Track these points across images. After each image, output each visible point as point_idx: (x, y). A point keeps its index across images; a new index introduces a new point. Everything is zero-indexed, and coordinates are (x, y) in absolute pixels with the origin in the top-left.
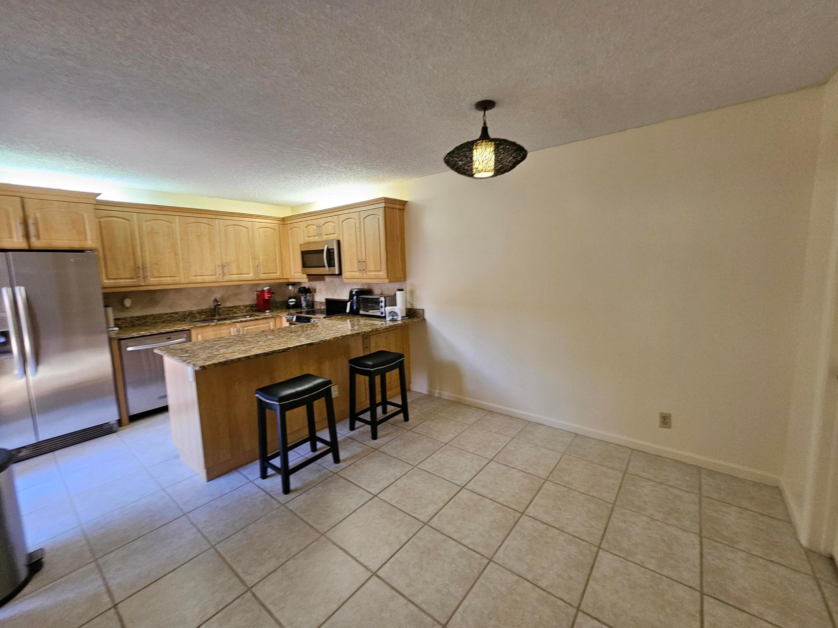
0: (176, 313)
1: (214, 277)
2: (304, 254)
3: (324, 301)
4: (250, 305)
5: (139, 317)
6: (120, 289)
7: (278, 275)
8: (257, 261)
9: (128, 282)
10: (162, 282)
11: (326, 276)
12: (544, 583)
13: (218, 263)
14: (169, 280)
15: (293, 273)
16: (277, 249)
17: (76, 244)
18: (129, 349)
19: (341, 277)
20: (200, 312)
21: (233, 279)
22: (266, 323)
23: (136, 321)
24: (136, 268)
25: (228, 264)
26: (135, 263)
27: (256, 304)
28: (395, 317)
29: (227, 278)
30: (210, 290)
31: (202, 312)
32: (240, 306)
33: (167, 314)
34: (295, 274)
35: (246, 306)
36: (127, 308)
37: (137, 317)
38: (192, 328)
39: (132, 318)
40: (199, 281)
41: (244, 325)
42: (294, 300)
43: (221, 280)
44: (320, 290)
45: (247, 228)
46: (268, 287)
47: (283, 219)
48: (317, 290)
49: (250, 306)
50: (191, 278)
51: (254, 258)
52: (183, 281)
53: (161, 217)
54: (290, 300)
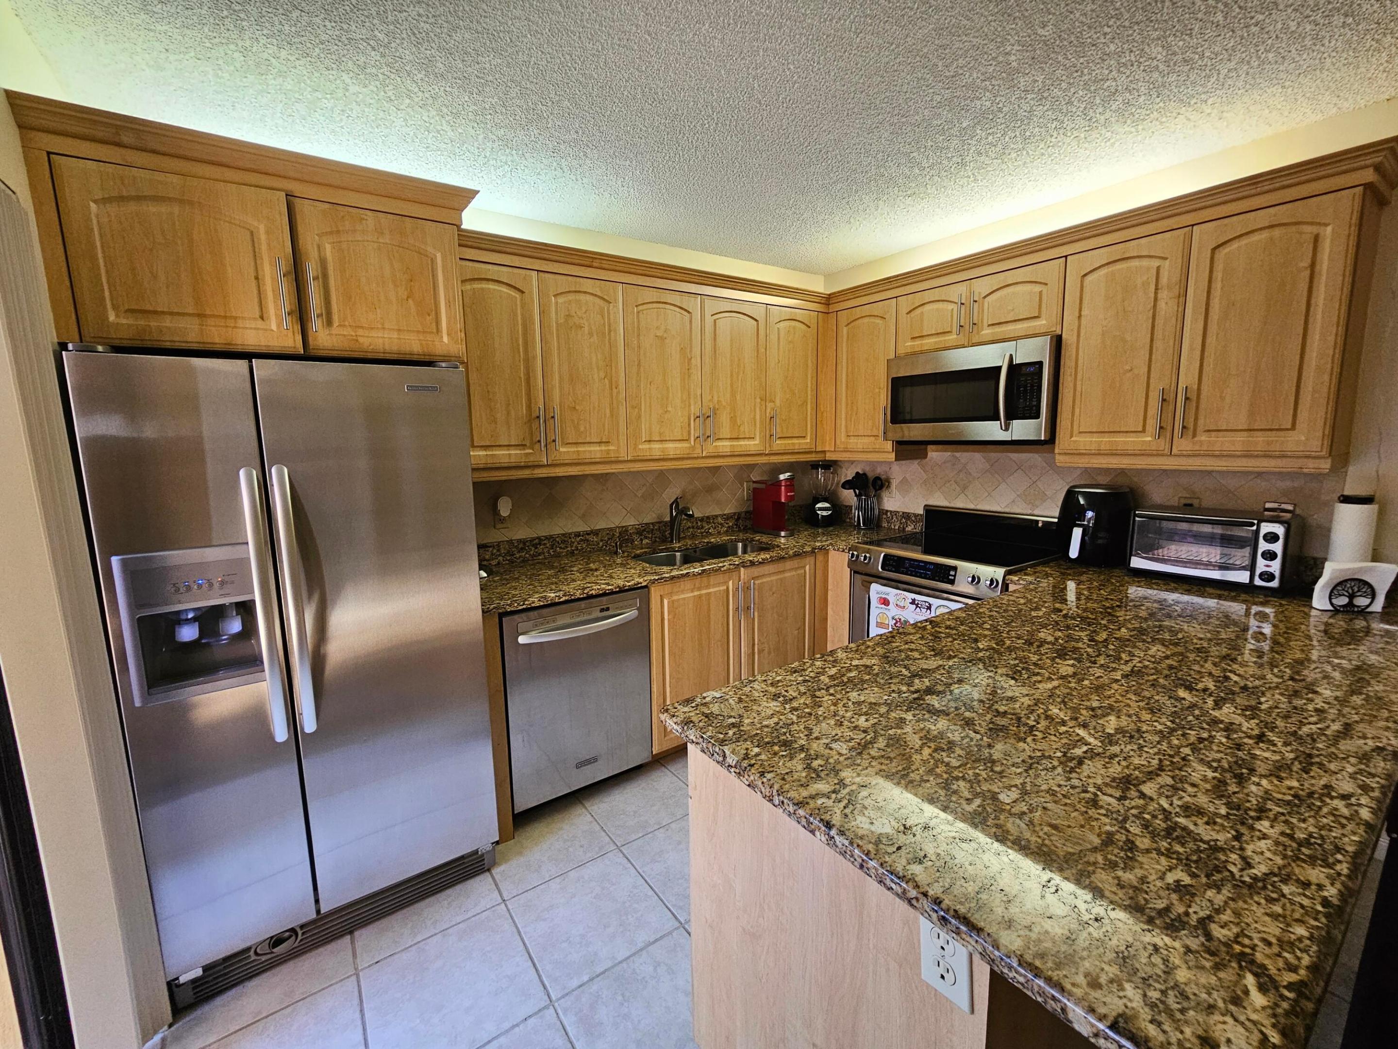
0: (596, 533)
1: (685, 445)
2: (898, 385)
3: (921, 511)
5: (523, 542)
6: (497, 473)
7: (806, 443)
8: (770, 405)
9: (514, 455)
10: (582, 456)
11: (930, 447)
13: (695, 409)
14: (596, 451)
15: (842, 437)
16: (809, 376)
17: (414, 345)
18: (522, 640)
19: (1053, 451)
20: (643, 530)
22: (796, 569)
23: (519, 552)
24: (533, 419)
25: (715, 411)
26: (529, 407)
27: (746, 512)
28: (1362, 602)
29: (711, 447)
30: (662, 477)
32: (717, 516)
33: (578, 535)
34: (853, 440)
35: (728, 517)
36: (503, 520)
37: (520, 541)
38: (653, 582)
39: (510, 542)
40: (657, 454)
41: (756, 574)
42: (827, 505)
43: (698, 452)
44: (904, 481)
45: (756, 320)
46: (789, 474)
47: (828, 300)
48: (894, 484)
50: (640, 447)
51: (764, 399)
52: (623, 456)
53: (587, 286)
54: (819, 505)
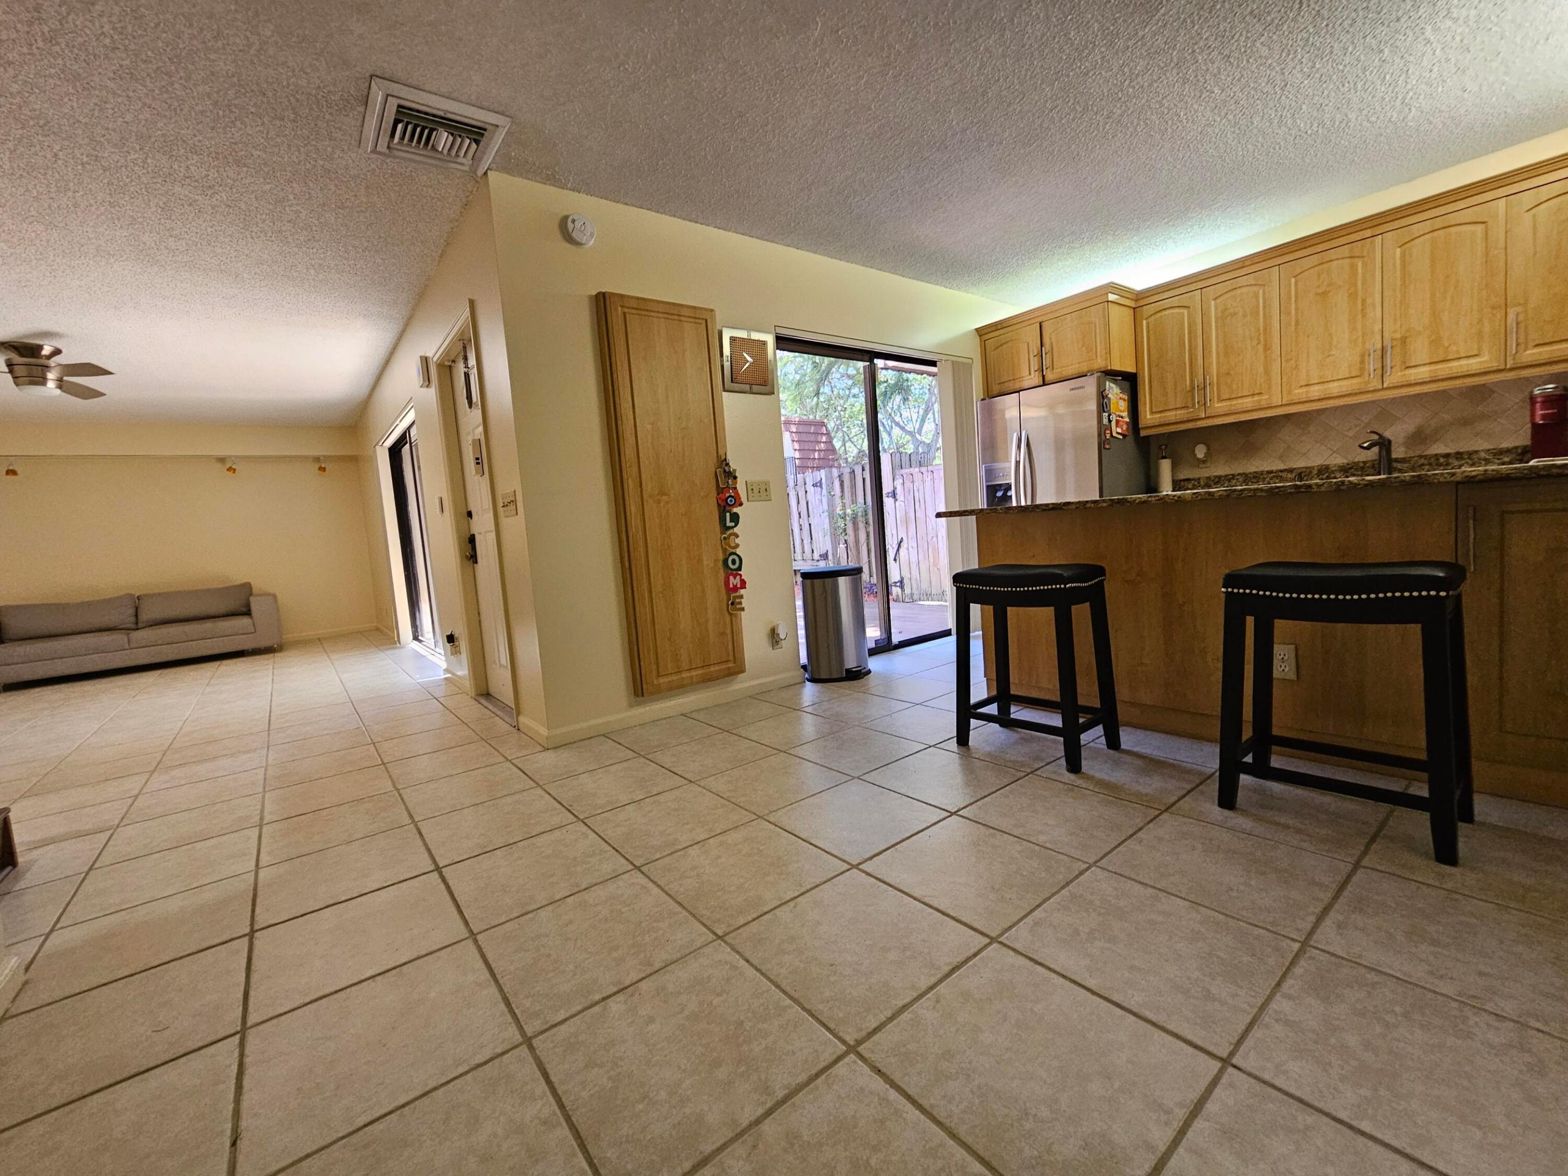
1: (1356, 381)
4: (1516, 448)
8: (1513, 311)
9: (1180, 414)
10: (1235, 407)
12: (616, 1006)
13: (1372, 344)
14: (1248, 403)
21: (1412, 379)
24: (1194, 388)
25: (1402, 341)
26: (1192, 380)
31: (1351, 468)
36: (1202, 461)
43: (1377, 386)
45: (1482, 223)
49: (1520, 451)
50: (1299, 391)
52: (1277, 400)
53: (1242, 281)
